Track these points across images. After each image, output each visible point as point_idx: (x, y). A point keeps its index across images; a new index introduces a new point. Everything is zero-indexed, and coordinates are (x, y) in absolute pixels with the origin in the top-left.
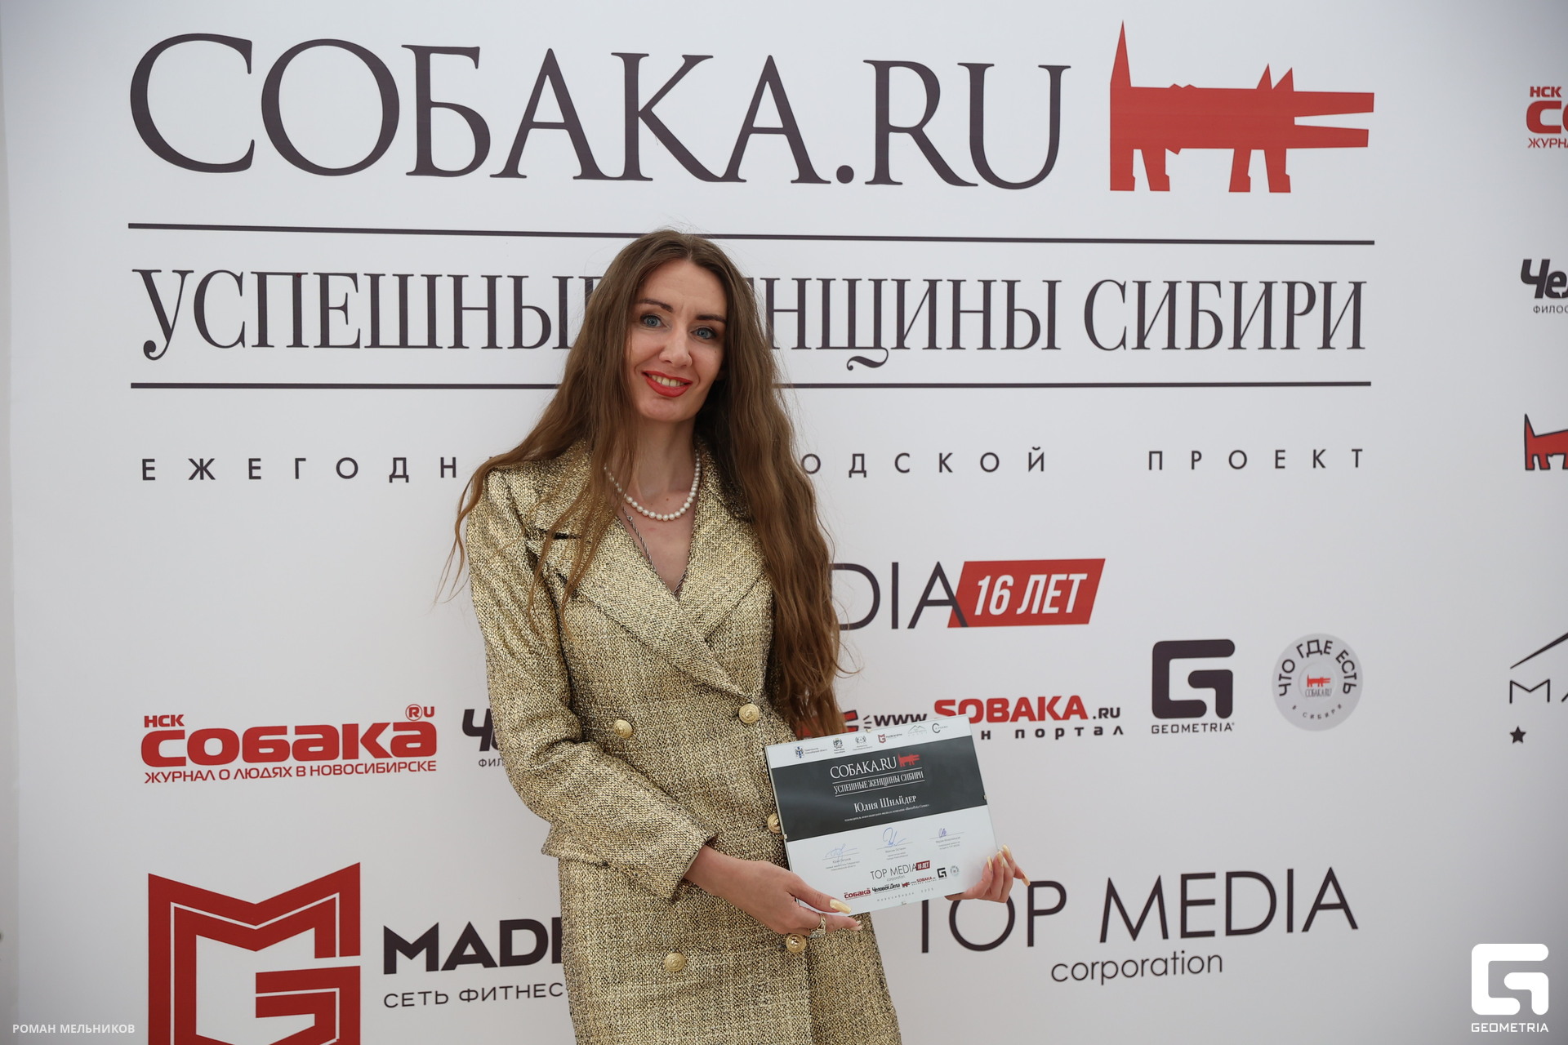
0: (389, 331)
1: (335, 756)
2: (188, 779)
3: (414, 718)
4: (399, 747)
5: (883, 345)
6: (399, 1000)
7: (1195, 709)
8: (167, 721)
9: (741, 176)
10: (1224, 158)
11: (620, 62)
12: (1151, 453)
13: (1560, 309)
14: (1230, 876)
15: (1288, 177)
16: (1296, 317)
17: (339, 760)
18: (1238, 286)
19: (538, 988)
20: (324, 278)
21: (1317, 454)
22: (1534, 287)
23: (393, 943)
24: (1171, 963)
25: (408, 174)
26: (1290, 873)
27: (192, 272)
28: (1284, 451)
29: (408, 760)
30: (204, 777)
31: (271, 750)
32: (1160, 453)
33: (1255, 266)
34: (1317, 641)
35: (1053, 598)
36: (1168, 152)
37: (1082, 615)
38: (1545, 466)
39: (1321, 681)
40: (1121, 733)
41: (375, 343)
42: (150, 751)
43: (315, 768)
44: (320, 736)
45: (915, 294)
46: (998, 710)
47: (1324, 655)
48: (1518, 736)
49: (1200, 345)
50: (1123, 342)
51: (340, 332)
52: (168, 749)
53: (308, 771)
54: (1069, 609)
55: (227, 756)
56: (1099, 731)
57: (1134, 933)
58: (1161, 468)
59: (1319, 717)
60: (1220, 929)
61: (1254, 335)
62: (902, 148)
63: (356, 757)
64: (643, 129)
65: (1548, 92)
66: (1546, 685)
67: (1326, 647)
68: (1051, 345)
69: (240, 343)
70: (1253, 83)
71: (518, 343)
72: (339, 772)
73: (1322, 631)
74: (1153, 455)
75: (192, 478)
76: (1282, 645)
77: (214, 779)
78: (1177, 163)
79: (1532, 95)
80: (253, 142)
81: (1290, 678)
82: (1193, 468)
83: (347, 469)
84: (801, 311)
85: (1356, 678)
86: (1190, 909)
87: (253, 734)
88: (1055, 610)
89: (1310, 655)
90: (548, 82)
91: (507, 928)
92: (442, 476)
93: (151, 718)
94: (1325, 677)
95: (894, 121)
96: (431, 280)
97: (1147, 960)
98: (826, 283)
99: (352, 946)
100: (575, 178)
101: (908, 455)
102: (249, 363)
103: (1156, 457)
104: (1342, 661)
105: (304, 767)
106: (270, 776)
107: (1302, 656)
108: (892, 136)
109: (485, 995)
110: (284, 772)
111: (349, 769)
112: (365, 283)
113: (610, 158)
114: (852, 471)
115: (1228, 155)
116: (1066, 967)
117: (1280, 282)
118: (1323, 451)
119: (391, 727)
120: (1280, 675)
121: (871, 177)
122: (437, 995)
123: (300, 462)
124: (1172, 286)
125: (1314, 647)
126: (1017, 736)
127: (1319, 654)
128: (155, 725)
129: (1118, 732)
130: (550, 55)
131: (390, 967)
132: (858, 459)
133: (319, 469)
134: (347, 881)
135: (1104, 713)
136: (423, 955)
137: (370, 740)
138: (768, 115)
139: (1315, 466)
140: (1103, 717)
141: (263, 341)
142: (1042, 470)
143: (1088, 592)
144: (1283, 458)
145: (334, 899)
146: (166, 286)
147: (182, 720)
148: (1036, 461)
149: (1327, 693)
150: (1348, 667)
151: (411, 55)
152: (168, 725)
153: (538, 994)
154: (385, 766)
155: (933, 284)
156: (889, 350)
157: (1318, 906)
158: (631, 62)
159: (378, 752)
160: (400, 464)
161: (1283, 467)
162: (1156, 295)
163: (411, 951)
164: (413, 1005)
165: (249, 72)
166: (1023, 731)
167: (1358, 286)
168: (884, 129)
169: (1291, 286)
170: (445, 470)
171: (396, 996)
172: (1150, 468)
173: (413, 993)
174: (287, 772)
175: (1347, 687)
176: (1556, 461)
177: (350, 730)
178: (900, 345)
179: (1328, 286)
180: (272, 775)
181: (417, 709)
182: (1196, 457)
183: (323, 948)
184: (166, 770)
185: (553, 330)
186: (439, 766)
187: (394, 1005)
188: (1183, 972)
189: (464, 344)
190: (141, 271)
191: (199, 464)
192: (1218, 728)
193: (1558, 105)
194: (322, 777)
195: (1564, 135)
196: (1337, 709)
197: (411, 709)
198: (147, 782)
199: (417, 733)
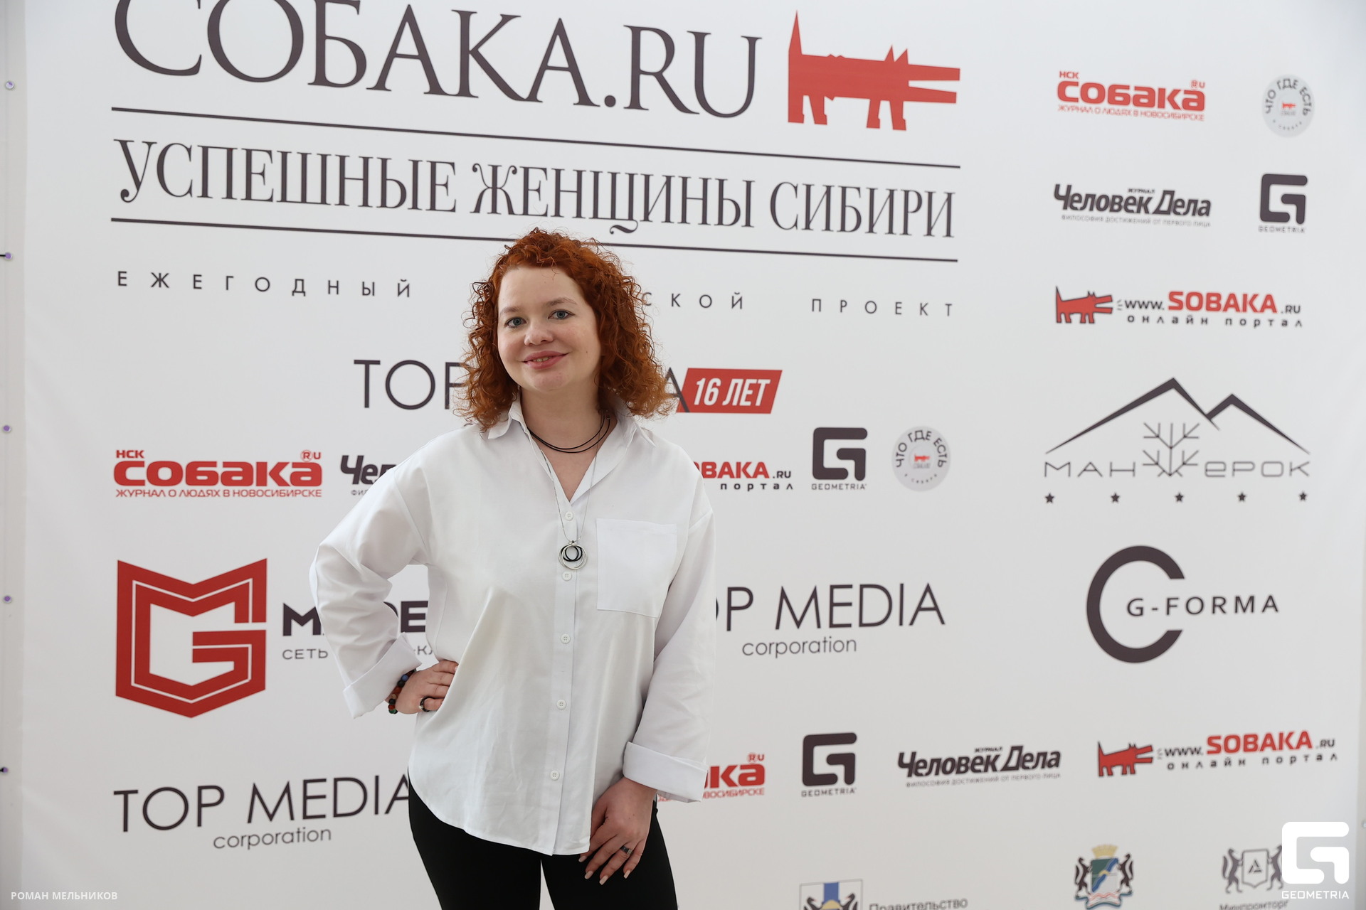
0: (294, 192)
1: (250, 483)
2: (147, 495)
3: (306, 460)
4: (296, 479)
5: (634, 218)
6: (293, 654)
7: (842, 474)
8: (131, 454)
9: (539, 97)
10: (863, 105)
11: (458, 16)
12: (814, 300)
13: (1078, 218)
14: (862, 587)
15: (904, 121)
16: (910, 216)
17: (254, 487)
18: (872, 191)
20: (249, 153)
21: (923, 306)
22: (1062, 202)
23: (289, 615)
24: (822, 644)
25: (309, 84)
26: (902, 586)
27: (156, 143)
28: (900, 303)
29: (302, 488)
30: (158, 493)
31: (205, 478)
32: (820, 300)
33: (883, 179)
34: (921, 431)
35: (748, 396)
36: (827, 100)
37: (766, 407)
38: (1069, 321)
39: (924, 458)
40: (792, 488)
41: (284, 199)
42: (120, 474)
43: (236, 491)
44: (240, 469)
45: (657, 185)
46: (709, 470)
47: (927, 441)
48: (1050, 499)
49: (847, 229)
50: (796, 225)
51: (259, 190)
52: (132, 473)
53: (231, 493)
54: (758, 403)
55: (174, 480)
56: (777, 487)
57: (798, 623)
58: (820, 310)
59: (922, 482)
60: (855, 622)
61: (882, 224)
62: (649, 86)
63: (265, 484)
64: (473, 62)
65: (1071, 75)
66: (1067, 467)
67: (928, 435)
68: (748, 224)
69: (189, 195)
70: (881, 56)
71: (384, 204)
72: (252, 495)
73: (925, 424)
74: (815, 302)
75: (153, 286)
76: (898, 433)
77: (165, 495)
78: (832, 106)
79: (1060, 77)
80: (200, 57)
81: (903, 455)
82: (841, 311)
83: (263, 284)
84: (579, 192)
85: (946, 457)
86: (836, 609)
87: (193, 466)
88: (748, 404)
89: (918, 441)
90: (407, 27)
92: (329, 293)
93: (121, 452)
94: (926, 455)
95: (643, 67)
96: (324, 157)
97: (807, 642)
98: (596, 174)
99: (260, 616)
100: (425, 93)
101: (650, 294)
102: (195, 208)
103: (817, 303)
104: (938, 445)
105: (228, 491)
106: (204, 495)
107: (911, 441)
110: (214, 493)
111: (260, 493)
112: (277, 158)
113: (449, 80)
116: (752, 645)
117: (899, 190)
118: (927, 304)
119: (290, 466)
120: (897, 453)
121: (628, 104)
122: (320, 652)
123: (230, 279)
124: (829, 188)
125: (919, 435)
126: (722, 488)
127: (922, 440)
128: (124, 457)
129: (790, 488)
130: (409, 9)
131: (287, 631)
133: (244, 283)
134: (258, 571)
135: (780, 474)
136: (310, 624)
137: (276, 474)
138: (558, 58)
139: (921, 314)
140: (780, 477)
141: (205, 194)
142: (741, 308)
143: (771, 392)
144: (900, 308)
145: (248, 584)
146: (137, 151)
147: (143, 454)
148: (737, 302)
149: (928, 466)
150: (941, 449)
152: (133, 457)
154: (285, 492)
155: (669, 179)
156: (639, 222)
157: (920, 609)
158: (465, 17)
159: (281, 482)
160: (299, 283)
161: (900, 314)
162: (817, 195)
163: (302, 621)
164: (302, 658)
165: (199, 7)
166: (726, 485)
167: (950, 195)
168: (636, 72)
169: (907, 193)
170: (332, 289)
171: (291, 651)
172: (813, 310)
173: (302, 650)
174: (217, 493)
175: (940, 463)
176: (1076, 318)
177: (262, 466)
178: (646, 219)
179: (930, 194)
180: (206, 494)
181: (309, 454)
182: (843, 304)
183: (240, 617)
184: (131, 488)
185: (409, 196)
186: (323, 493)
187: (291, 658)
188: (830, 651)
189: (346, 202)
190: (121, 141)
191: (158, 276)
192: (856, 487)
193: (1076, 84)
194: (241, 496)
195: (1081, 104)
196: (934, 477)
197: (305, 453)
198: (117, 496)
199: (308, 470)
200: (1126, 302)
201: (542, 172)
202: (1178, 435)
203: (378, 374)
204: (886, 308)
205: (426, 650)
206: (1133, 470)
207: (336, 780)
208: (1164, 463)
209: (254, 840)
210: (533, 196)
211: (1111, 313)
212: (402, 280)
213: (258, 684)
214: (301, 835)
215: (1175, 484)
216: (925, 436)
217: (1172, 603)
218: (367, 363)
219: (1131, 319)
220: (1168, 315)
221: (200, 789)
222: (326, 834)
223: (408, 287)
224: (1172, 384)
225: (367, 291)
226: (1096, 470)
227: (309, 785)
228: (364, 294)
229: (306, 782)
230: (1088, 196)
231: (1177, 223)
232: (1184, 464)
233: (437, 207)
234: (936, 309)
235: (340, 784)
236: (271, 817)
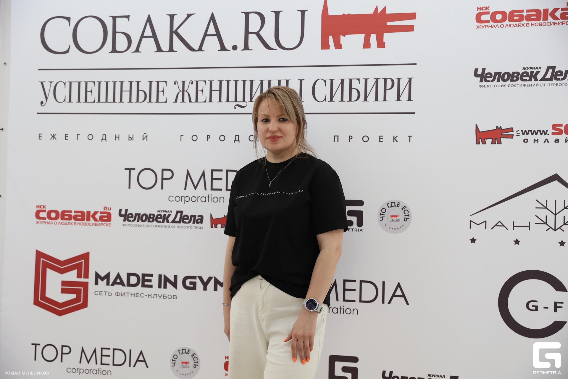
0: (103, 99)
1: (84, 220)
2: (47, 224)
3: (105, 210)
4: (101, 218)
5: (245, 101)
6: (98, 293)
8: (42, 207)
9: (203, 49)
11: (169, 17)
12: (334, 136)
13: (490, 86)
14: (361, 282)
15: (384, 43)
16: (387, 90)
17: (85, 221)
18: (366, 80)
19: (137, 294)
20: (86, 83)
21: (395, 137)
22: (479, 78)
23: (97, 276)
24: (339, 310)
25: (109, 53)
26: (384, 283)
27: (53, 82)
28: (382, 136)
29: (103, 223)
30: (51, 222)
31: (67, 217)
32: (338, 136)
33: (372, 74)
34: (394, 202)
36: (342, 37)
38: (484, 143)
39: (396, 216)
41: (99, 101)
42: (37, 215)
43: (79, 223)
44: (80, 214)
45: (256, 85)
47: (397, 207)
48: (473, 241)
49: (352, 100)
50: (325, 99)
51: (90, 98)
52: (42, 215)
53: (77, 224)
55: (56, 218)
58: (338, 141)
59: (395, 229)
60: (357, 300)
61: (372, 96)
62: (253, 38)
63: (89, 220)
64: (175, 36)
65: (484, 9)
66: (485, 223)
67: (398, 205)
69: (64, 102)
71: (138, 101)
72: (85, 225)
73: (396, 199)
74: (335, 137)
76: (382, 203)
77: (53, 224)
78: (344, 40)
79: (478, 10)
80: (70, 46)
81: (384, 215)
82: (349, 141)
83: (90, 137)
84: (220, 90)
85: (409, 216)
86: (346, 292)
87: (63, 212)
89: (392, 207)
90: (148, 23)
91: (129, 275)
92: (116, 140)
93: (38, 206)
95: (250, 31)
96: (115, 83)
98: (228, 82)
99: (86, 276)
100: (155, 52)
102: (67, 107)
103: (336, 138)
104: (404, 210)
105: (76, 223)
106: (67, 225)
107: (389, 208)
108: (250, 35)
109: (122, 294)
110: (71, 224)
111: (88, 224)
112: (97, 84)
113: (165, 45)
114: (235, 141)
115: (363, 36)
117: (381, 78)
118: (397, 136)
119: (99, 213)
120: (381, 213)
121: (243, 48)
122: (109, 293)
123: (78, 135)
124: (342, 80)
125: (393, 204)
127: (395, 207)
128: (39, 208)
130: (149, 16)
131: (96, 283)
132: (237, 137)
133: (83, 137)
134: (86, 257)
136: (105, 281)
137: (94, 216)
138: (212, 30)
139: (394, 142)
141: (70, 101)
144: (382, 139)
145: (82, 262)
146: (47, 85)
147: (46, 207)
149: (398, 221)
150: (406, 212)
151: (111, 18)
153: (137, 296)
154: (97, 224)
155: (262, 81)
156: (247, 102)
157: (394, 295)
158: (172, 17)
159: (96, 220)
160: (104, 136)
161: (382, 142)
162: (337, 83)
163: (102, 279)
164: (102, 295)
165: (70, 26)
167: (410, 79)
168: (247, 33)
169: (385, 80)
170: (117, 138)
171: (98, 292)
172: (334, 141)
173: (102, 292)
174: (72, 224)
175: (406, 219)
177: (89, 213)
178: (251, 101)
179: (399, 80)
182: (350, 138)
183: (79, 276)
184: (41, 221)
185: (148, 97)
186: (112, 225)
187: (97, 295)
188: (344, 313)
189: (123, 101)
190: (41, 82)
191: (53, 135)
192: (357, 231)
193: (488, 13)
194: (80, 226)
195: (491, 23)
196: (402, 226)
197: (105, 208)
198: (36, 223)
199: (106, 215)
200: (522, 131)
201: (204, 82)
202: (560, 207)
203: (134, 174)
204: (374, 139)
205: (151, 296)
206: (529, 227)
207: (114, 349)
208: (551, 222)
209: (82, 371)
210: (200, 93)
211: (512, 138)
212: (144, 133)
213: (85, 305)
214: (100, 371)
215: (559, 236)
216: (396, 205)
217: (558, 305)
218: (130, 170)
219: (526, 141)
220: (552, 138)
221: (63, 346)
222: (109, 372)
223: (147, 136)
224: (556, 178)
225: (131, 138)
226: (503, 226)
227: (103, 350)
228: (129, 140)
229: (102, 349)
230: (496, 74)
231: (557, 85)
232: (565, 224)
233: (159, 101)
234: (403, 139)
235: (115, 351)
236: (88, 362)
